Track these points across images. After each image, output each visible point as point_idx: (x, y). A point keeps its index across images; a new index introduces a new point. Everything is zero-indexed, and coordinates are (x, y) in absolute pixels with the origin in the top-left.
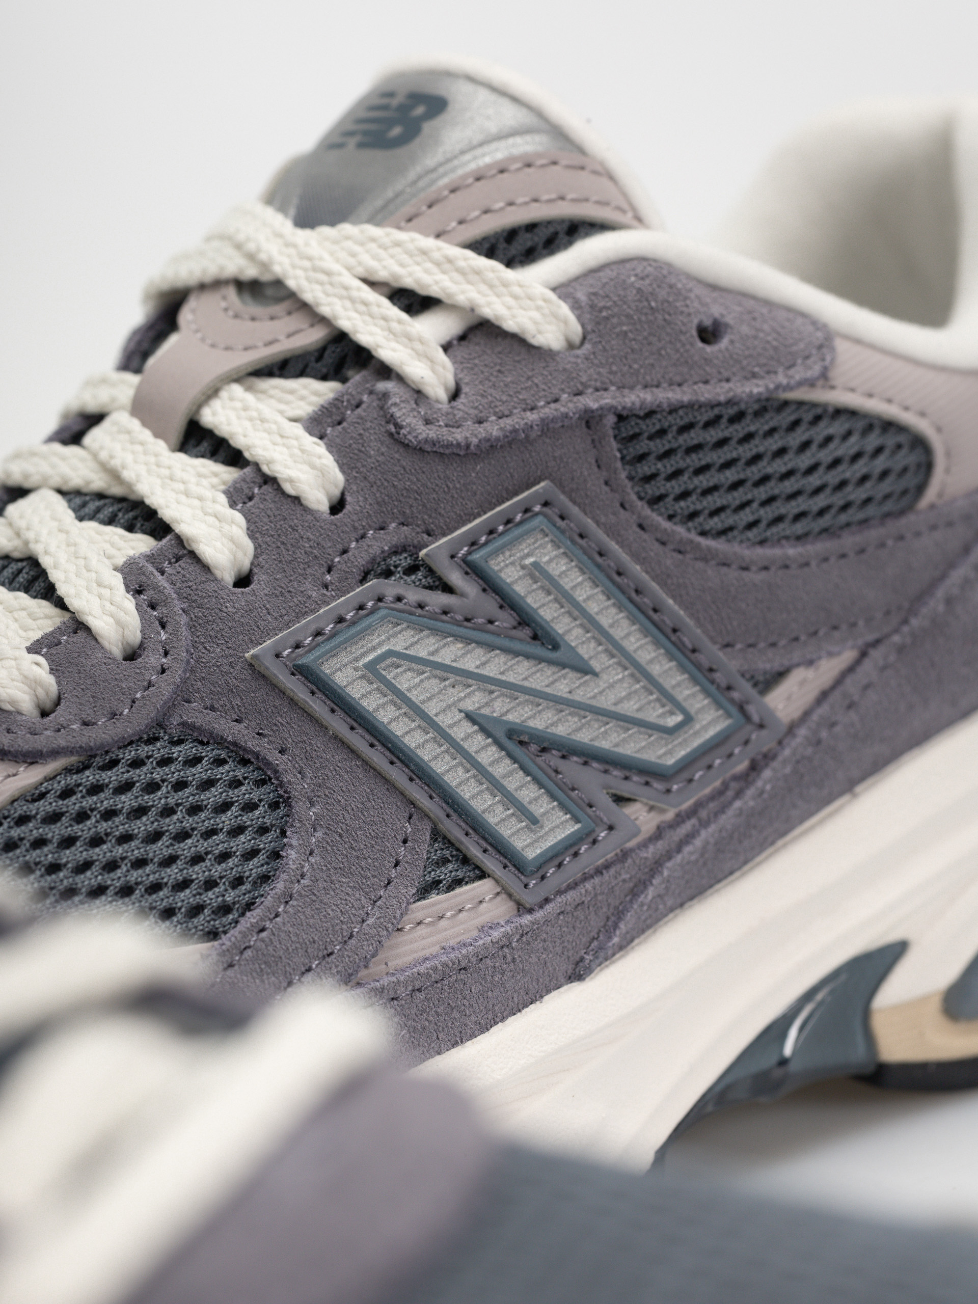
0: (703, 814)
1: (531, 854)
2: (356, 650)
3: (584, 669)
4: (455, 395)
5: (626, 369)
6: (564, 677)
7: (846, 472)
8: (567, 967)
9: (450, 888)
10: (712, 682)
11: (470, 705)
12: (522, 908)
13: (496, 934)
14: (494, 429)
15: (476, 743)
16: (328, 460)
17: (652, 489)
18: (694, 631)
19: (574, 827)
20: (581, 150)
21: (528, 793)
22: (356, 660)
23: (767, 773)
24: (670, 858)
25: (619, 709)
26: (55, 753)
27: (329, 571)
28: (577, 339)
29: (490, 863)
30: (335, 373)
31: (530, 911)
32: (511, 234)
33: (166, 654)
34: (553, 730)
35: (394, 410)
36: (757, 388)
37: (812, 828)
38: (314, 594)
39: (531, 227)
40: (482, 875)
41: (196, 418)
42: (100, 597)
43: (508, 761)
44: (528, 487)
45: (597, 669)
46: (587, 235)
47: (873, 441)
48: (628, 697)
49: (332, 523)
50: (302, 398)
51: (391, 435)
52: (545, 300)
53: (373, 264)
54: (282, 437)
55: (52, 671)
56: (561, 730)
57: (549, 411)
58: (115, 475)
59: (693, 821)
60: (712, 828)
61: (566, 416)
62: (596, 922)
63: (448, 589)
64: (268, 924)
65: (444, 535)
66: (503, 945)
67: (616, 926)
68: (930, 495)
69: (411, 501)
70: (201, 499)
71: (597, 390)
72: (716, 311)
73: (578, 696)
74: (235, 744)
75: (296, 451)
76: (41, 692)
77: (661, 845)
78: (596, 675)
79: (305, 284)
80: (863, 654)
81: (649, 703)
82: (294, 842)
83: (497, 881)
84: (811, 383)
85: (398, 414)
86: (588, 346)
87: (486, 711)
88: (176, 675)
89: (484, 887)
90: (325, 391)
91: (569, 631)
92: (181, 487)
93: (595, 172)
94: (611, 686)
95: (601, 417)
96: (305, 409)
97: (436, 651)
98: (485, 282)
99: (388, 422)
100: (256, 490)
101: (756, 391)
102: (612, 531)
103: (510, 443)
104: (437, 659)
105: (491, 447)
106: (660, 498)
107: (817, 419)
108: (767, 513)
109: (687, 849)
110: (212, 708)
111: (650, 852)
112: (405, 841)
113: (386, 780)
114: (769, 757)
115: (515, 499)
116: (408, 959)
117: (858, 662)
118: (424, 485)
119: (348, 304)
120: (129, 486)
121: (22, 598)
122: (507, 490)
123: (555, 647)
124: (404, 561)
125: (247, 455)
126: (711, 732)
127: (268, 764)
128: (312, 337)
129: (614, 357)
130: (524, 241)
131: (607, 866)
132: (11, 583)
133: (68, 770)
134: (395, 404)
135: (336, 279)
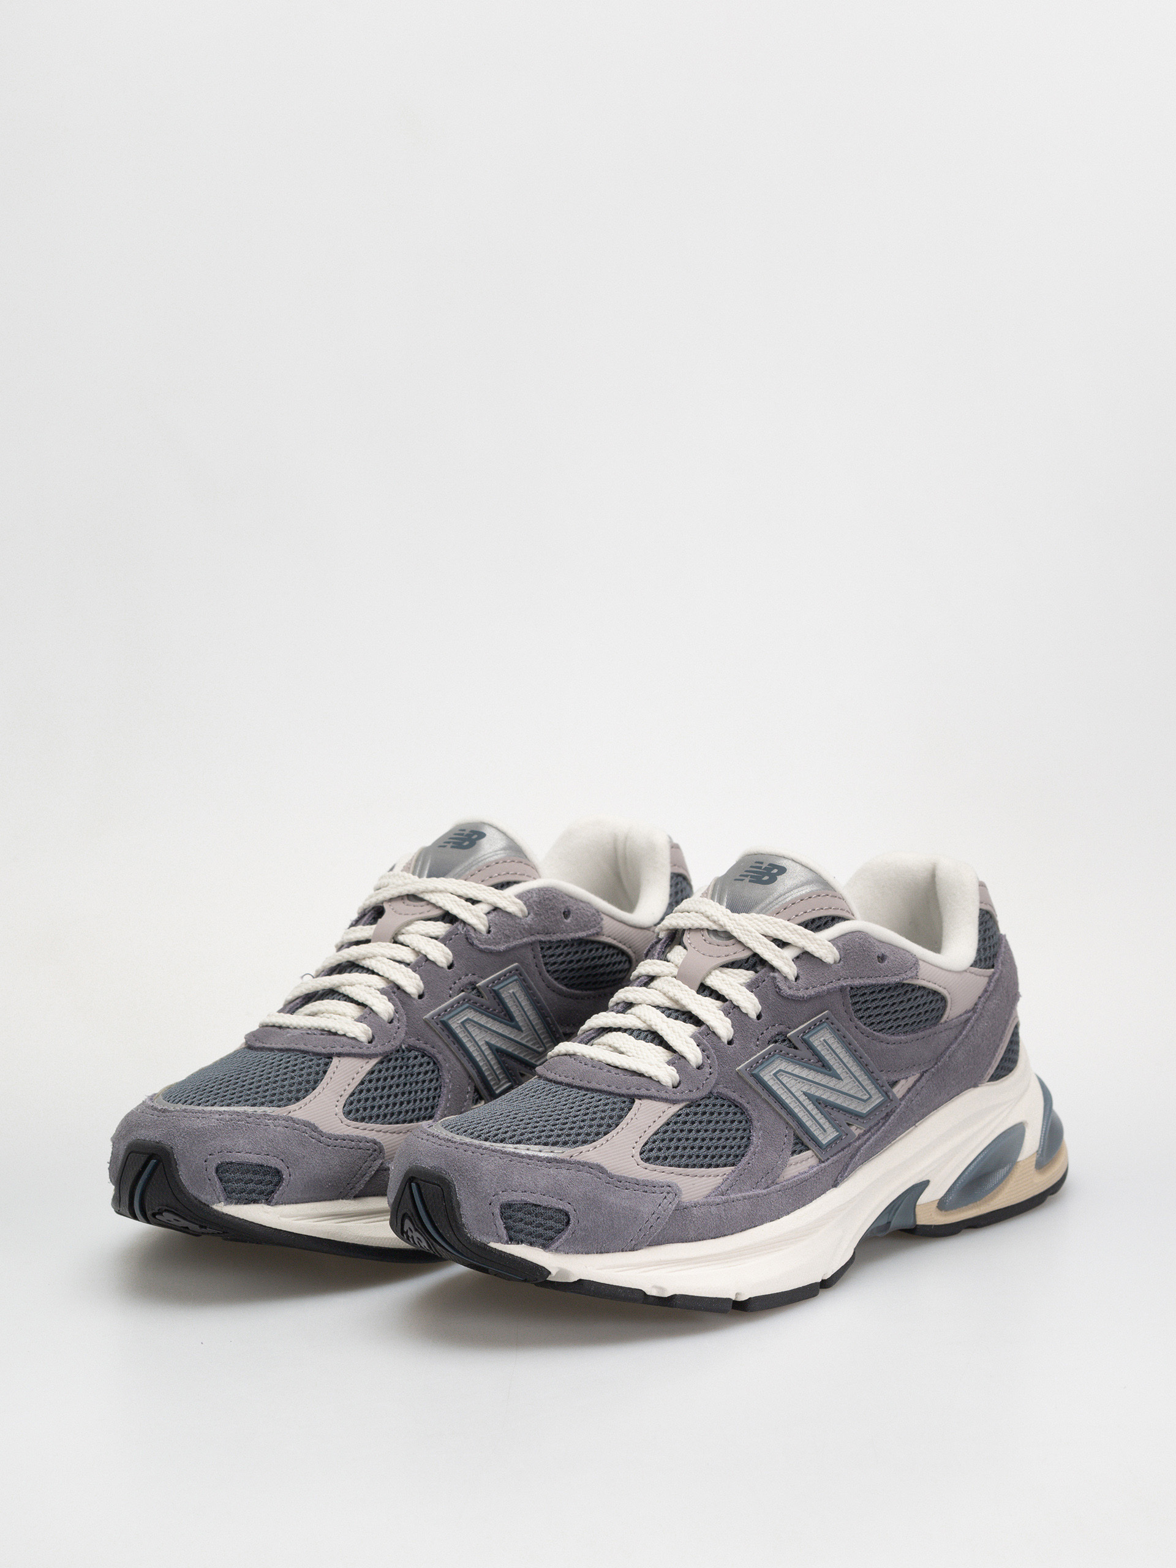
0: (873, 1131)
1: (824, 1142)
2: (770, 1068)
3: (839, 1078)
4: (797, 979)
5: (854, 972)
6: (832, 1080)
7: (922, 1010)
8: (832, 1183)
9: (799, 1153)
10: (878, 1084)
11: (804, 1089)
12: (821, 1161)
13: (815, 1169)
14: (812, 992)
15: (806, 1102)
16: (756, 1000)
17: (860, 1014)
18: (872, 1066)
19: (836, 1134)
20: (833, 889)
21: (822, 1121)
22: (770, 1072)
23: (892, 1117)
24: (862, 1146)
25: (849, 1092)
26: (683, 1101)
27: (758, 1040)
28: (838, 960)
29: (810, 1144)
30: (752, 968)
31: (823, 1162)
32: (813, 921)
33: (710, 1068)
34: (829, 1099)
35: (778, 983)
36: (897, 979)
37: (903, 1137)
38: (754, 1049)
39: (820, 918)
40: (808, 1149)
41: (703, 982)
42: (688, 1047)
43: (816, 1110)
44: (822, 1013)
45: (843, 1078)
46: (838, 922)
47: (931, 998)
48: (851, 1089)
49: (758, 1023)
50: (740, 976)
51: (777, 992)
52: (829, 946)
53: (767, 930)
54: (740, 992)
55: (678, 1072)
56: (832, 1099)
57: (830, 986)
58: (676, 1002)
59: (870, 1133)
60: (876, 1136)
61: (835, 988)
62: (841, 1167)
63: (796, 1048)
64: (750, 1162)
65: (795, 1029)
66: (816, 1173)
67: (846, 1169)
68: (945, 1018)
69: (784, 1016)
70: (714, 1013)
71: (845, 979)
72: (883, 951)
73: (837, 1087)
74: (734, 1100)
75: (745, 997)
76: (674, 1079)
77: (860, 1141)
78: (842, 1080)
79: (741, 935)
80: (922, 1075)
81: (859, 1090)
82: (754, 1134)
83: (813, 1151)
84: (912, 978)
85: (780, 985)
86: (842, 962)
87: (809, 1092)
88: (715, 1075)
89: (809, 1153)
90: (749, 975)
91: (834, 1064)
92: (706, 1008)
93: (840, 898)
94: (847, 1084)
95: (846, 988)
96: (742, 981)
97: (794, 1070)
98: (808, 938)
99: (776, 988)
100: (731, 1011)
101: (897, 980)
102: (848, 1029)
103: (816, 997)
104: (793, 1073)
105: (811, 998)
106: (862, 1017)
107: (913, 990)
108: (895, 1024)
109: (868, 1143)
110: (726, 1087)
111: (857, 1144)
112: (786, 1136)
113: (779, 1115)
114: (893, 1111)
115: (818, 1017)
116: (789, 1176)
117: (920, 1078)
118: (789, 1011)
119: (759, 944)
120: (684, 1006)
121: (652, 1045)
122: (815, 1013)
123: (830, 1070)
124: (781, 1038)
125: (727, 997)
126: (877, 1102)
127: (744, 1107)
128: (745, 954)
129: (851, 967)
130: (817, 924)
131: (845, 1148)
132: (637, 1037)
133: (686, 1107)
134: (779, 982)
135: (753, 934)
